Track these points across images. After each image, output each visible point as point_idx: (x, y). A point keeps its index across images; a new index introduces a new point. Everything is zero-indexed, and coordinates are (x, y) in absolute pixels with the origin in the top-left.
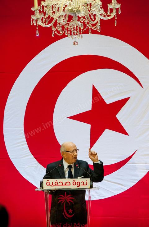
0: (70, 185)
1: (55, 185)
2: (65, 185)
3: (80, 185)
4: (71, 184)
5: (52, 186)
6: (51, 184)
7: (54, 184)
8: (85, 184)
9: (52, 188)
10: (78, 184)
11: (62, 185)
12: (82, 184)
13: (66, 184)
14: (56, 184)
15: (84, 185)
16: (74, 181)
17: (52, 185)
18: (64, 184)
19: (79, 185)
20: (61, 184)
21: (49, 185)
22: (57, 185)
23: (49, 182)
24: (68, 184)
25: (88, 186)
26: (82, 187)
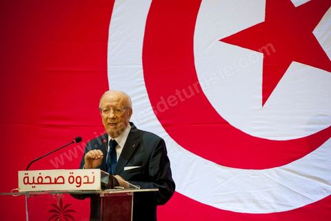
0: (63, 183)
1: (39, 183)
2: (56, 183)
3: (82, 182)
4: (66, 181)
5: (34, 185)
6: (31, 181)
7: (36, 181)
8: (91, 180)
9: (34, 190)
10: (79, 181)
11: (51, 183)
12: (85, 180)
13: (58, 182)
14: (40, 181)
15: (88, 183)
16: (71, 175)
17: (34, 183)
18: (53, 181)
19: (80, 183)
20: (48, 180)
21: (28, 183)
22: (41, 183)
23: (28, 177)
24: (60, 180)
25: (96, 186)
26: (84, 187)
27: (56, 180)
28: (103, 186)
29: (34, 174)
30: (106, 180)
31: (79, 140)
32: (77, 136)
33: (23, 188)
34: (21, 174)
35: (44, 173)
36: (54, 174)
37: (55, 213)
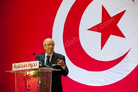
1: (19, 67)
2: (24, 67)
4: (28, 65)
6: (16, 67)
7: (18, 67)
8: (35, 65)
9: (17, 70)
10: (31, 66)
11: (23, 67)
12: (34, 65)
15: (35, 66)
16: (29, 63)
17: (17, 67)
18: (23, 66)
19: (32, 66)
21: (16, 68)
22: (20, 67)
24: (26, 66)
25: (37, 67)
26: (33, 67)
27: (24, 66)
28: (40, 67)
29: (17, 64)
30: (41, 65)
31: (34, 54)
32: (34, 53)
33: (14, 69)
34: (13, 65)
35: (21, 64)
36: (24, 63)
37: (24, 78)
